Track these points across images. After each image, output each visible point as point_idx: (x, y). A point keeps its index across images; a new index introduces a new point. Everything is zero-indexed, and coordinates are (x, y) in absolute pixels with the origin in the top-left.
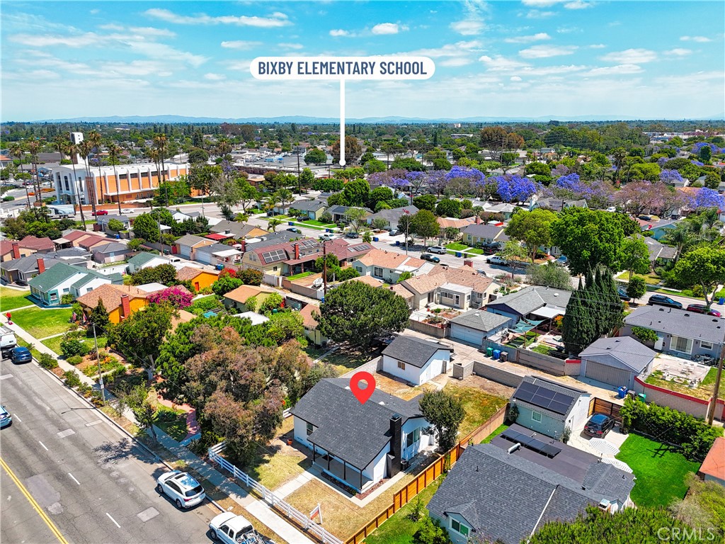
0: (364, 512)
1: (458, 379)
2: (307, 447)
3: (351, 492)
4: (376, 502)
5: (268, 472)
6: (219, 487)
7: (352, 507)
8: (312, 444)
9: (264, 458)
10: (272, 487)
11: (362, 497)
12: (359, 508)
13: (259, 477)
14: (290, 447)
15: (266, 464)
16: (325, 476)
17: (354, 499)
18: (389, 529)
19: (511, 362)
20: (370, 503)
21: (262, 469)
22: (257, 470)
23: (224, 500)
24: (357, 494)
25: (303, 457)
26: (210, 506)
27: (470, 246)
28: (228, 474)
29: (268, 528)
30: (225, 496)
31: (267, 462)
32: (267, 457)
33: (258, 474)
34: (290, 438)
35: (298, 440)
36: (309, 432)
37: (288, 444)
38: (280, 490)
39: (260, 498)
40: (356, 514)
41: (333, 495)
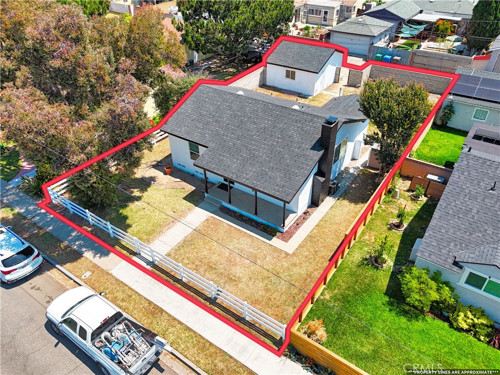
0: (295, 260)
1: (355, 87)
2: (193, 175)
3: (269, 231)
4: (309, 244)
5: (142, 213)
6: (66, 243)
7: (276, 255)
8: (202, 171)
9: (133, 195)
10: (150, 235)
11: (286, 237)
12: (287, 254)
13: (128, 222)
14: (168, 177)
15: (136, 203)
16: (225, 212)
17: (276, 242)
18: (344, 286)
20: (301, 246)
21: (132, 211)
22: (124, 212)
23: (75, 264)
24: (278, 234)
25: (190, 188)
26: (53, 274)
28: (80, 221)
29: (150, 303)
30: (76, 256)
31: (138, 199)
32: (136, 193)
33: (126, 218)
34: (166, 165)
35: (179, 167)
36: (194, 154)
37: (165, 174)
38: (163, 238)
39: (135, 254)
40: (285, 265)
41: (243, 239)
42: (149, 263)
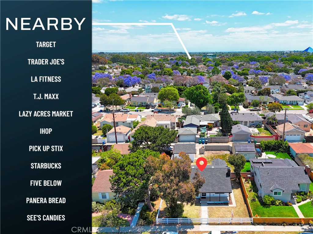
0: (238, 207)
1: (203, 154)
4: (237, 203)
6: (178, 231)
12: (235, 207)
16: (210, 204)
19: (209, 143)
21: (185, 215)
24: (229, 204)
27: (136, 106)
28: (173, 224)
30: (186, 232)
39: (200, 224)
40: (238, 209)
41: (222, 208)
42: (207, 224)
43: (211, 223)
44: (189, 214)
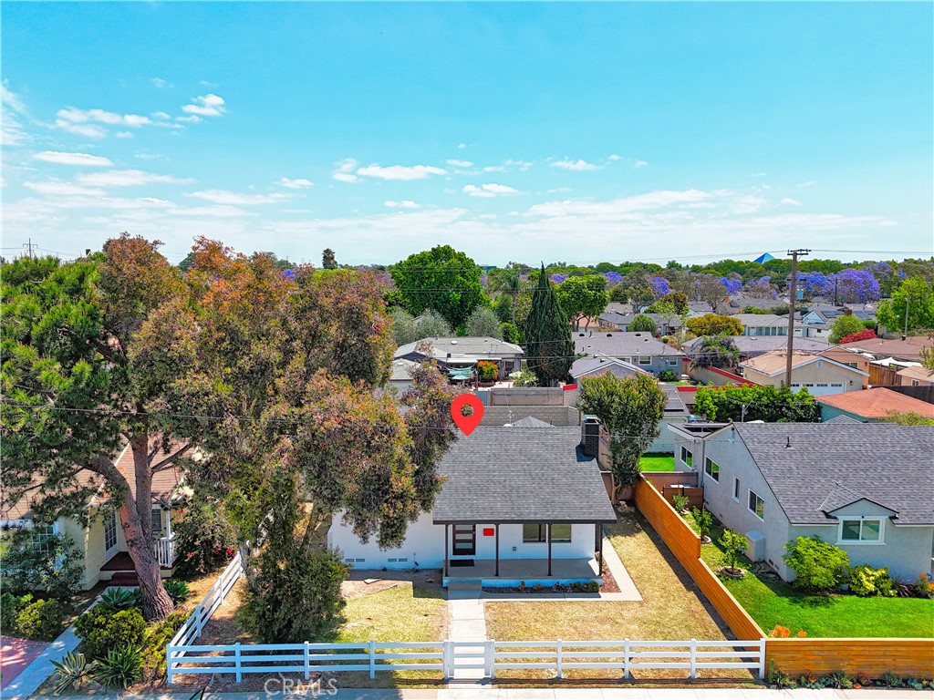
0: (656, 603)
2: (384, 570)
3: (587, 589)
4: (646, 585)
7: (628, 607)
11: (611, 588)
12: (639, 602)
15: (347, 625)
16: (498, 592)
20: (640, 590)
24: (599, 588)
25: (404, 584)
39: (443, 682)
40: (654, 612)
41: (567, 608)
42: (483, 682)
43: (510, 675)
44: (375, 633)
